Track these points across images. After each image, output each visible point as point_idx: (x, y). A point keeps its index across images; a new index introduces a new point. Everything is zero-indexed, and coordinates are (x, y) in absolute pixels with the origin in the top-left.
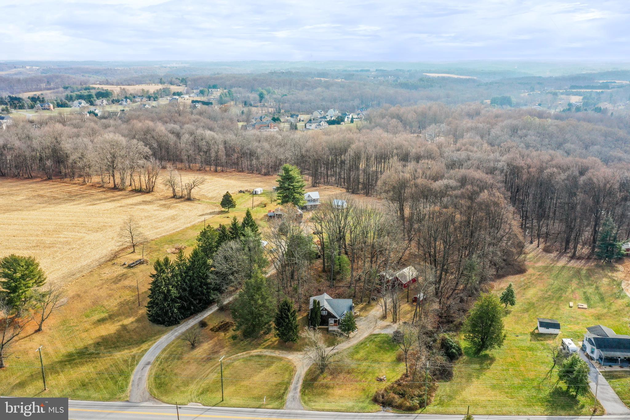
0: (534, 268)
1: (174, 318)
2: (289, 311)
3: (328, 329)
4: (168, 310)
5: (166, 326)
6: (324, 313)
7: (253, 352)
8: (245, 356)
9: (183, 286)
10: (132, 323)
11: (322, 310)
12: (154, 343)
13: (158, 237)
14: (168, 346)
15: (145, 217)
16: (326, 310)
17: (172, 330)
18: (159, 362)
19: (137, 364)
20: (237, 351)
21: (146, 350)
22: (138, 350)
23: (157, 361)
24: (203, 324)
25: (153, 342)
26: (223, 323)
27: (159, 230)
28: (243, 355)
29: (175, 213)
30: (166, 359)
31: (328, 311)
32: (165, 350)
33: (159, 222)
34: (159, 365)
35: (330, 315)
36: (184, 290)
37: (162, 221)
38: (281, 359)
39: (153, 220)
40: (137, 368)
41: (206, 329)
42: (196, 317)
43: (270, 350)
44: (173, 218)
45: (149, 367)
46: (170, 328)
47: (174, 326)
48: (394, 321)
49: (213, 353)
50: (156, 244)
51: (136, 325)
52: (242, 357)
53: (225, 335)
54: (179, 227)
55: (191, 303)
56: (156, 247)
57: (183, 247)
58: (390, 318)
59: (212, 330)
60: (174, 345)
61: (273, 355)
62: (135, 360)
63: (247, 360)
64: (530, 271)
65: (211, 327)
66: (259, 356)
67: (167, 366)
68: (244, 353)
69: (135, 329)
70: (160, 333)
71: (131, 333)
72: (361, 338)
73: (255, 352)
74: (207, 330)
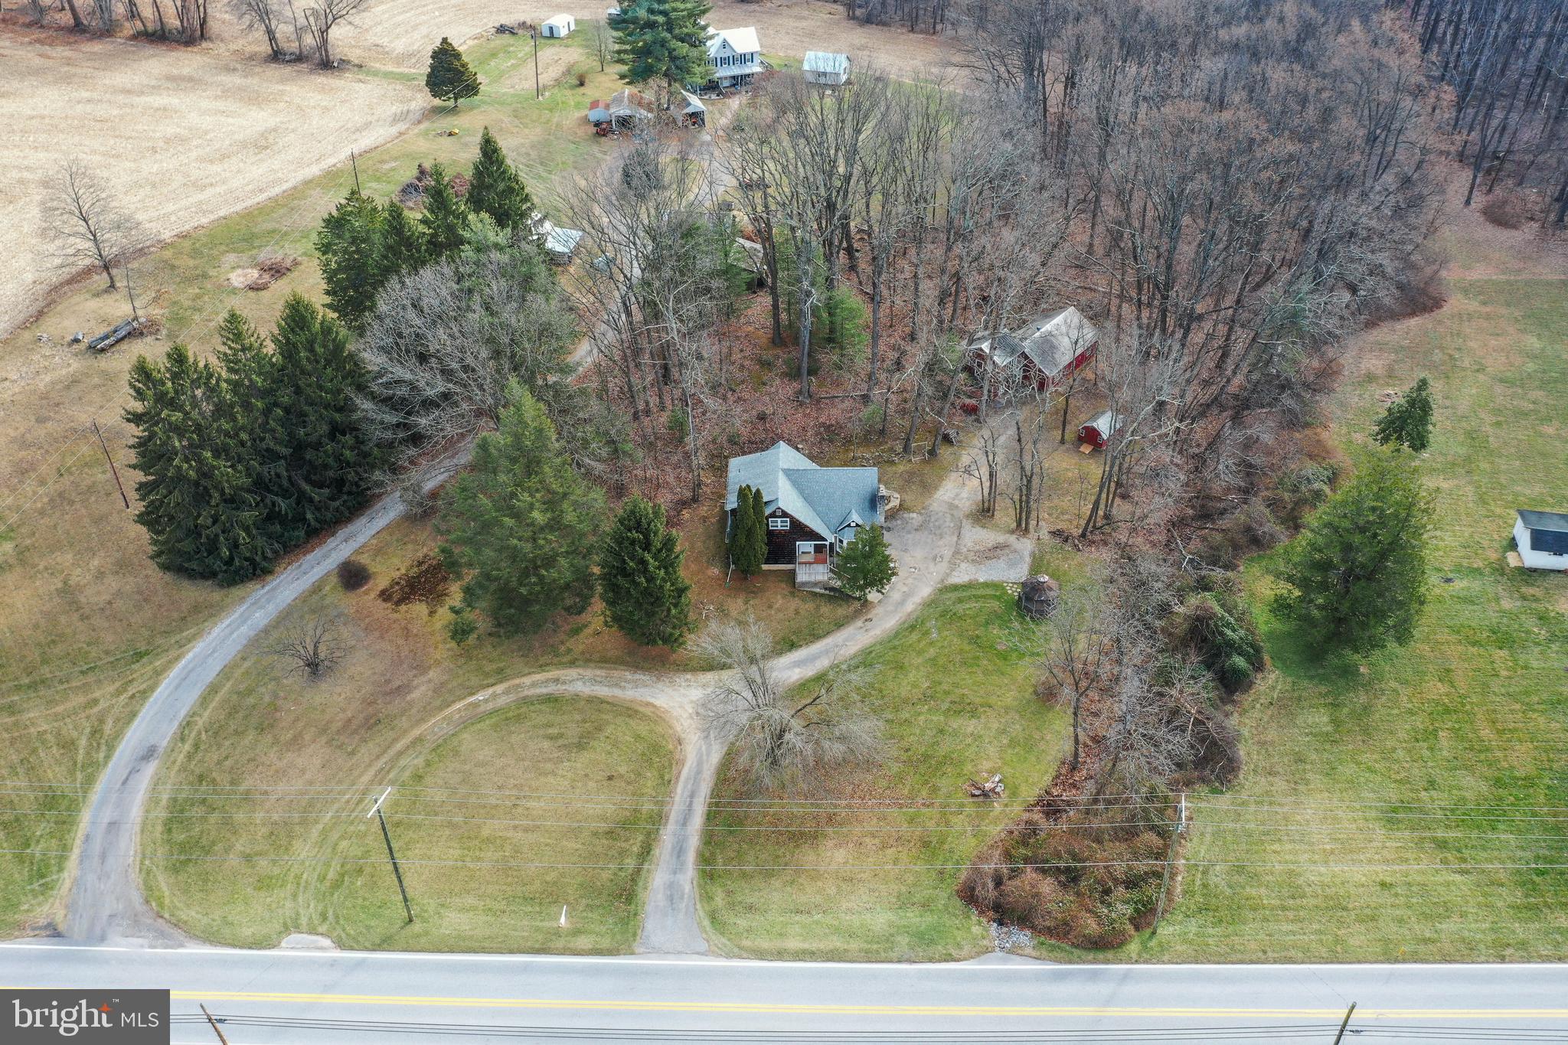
0: (1466, 291)
1: (246, 559)
2: (647, 546)
3: (792, 574)
4: (217, 536)
5: (221, 586)
6: (780, 525)
7: (527, 681)
8: (502, 701)
9: (264, 445)
10: (100, 575)
11: (773, 515)
12: (177, 659)
13: (204, 221)
14: (226, 673)
15: (168, 141)
16: (785, 514)
17: (242, 599)
18: (187, 747)
19: (107, 757)
20: (474, 681)
21: (144, 694)
22: (118, 693)
23: (183, 739)
24: (353, 576)
25: (173, 653)
26: (424, 567)
27: (209, 192)
28: (494, 696)
29: (272, 122)
30: (216, 731)
31: (792, 518)
32: (213, 689)
33: (212, 162)
34: (190, 757)
35: (800, 531)
36: (271, 456)
37: (224, 157)
38: (629, 711)
39: (194, 155)
40: (106, 779)
41: (366, 593)
42: (332, 542)
43: (589, 673)
44: (261, 145)
45: (150, 769)
46: (236, 592)
47: (251, 585)
48: (1022, 527)
49: (386, 694)
50: (195, 253)
51: (113, 583)
52: (490, 706)
53: (432, 613)
54: (279, 181)
55: (302, 498)
56: (191, 263)
57: (288, 263)
58: (1005, 515)
59: (385, 595)
60: (247, 664)
61: (603, 691)
62: (103, 741)
63: (509, 718)
64: (1456, 303)
65: (382, 582)
66: (551, 700)
67: (219, 763)
68: (499, 688)
69: (110, 603)
70: (202, 614)
71: (98, 621)
72: (910, 606)
73: (536, 682)
74: (367, 597)
